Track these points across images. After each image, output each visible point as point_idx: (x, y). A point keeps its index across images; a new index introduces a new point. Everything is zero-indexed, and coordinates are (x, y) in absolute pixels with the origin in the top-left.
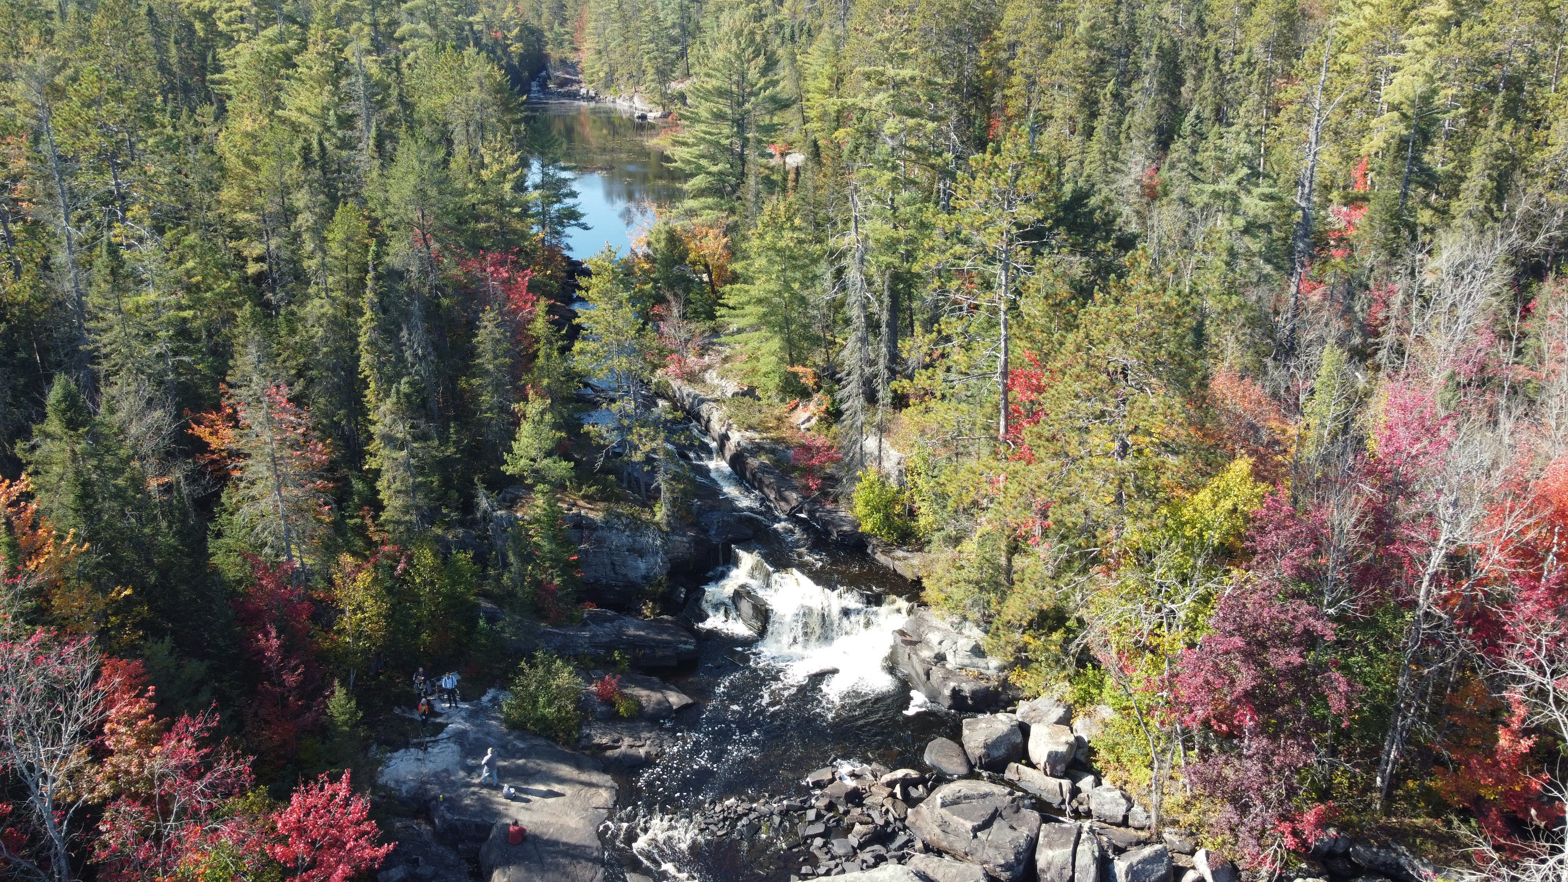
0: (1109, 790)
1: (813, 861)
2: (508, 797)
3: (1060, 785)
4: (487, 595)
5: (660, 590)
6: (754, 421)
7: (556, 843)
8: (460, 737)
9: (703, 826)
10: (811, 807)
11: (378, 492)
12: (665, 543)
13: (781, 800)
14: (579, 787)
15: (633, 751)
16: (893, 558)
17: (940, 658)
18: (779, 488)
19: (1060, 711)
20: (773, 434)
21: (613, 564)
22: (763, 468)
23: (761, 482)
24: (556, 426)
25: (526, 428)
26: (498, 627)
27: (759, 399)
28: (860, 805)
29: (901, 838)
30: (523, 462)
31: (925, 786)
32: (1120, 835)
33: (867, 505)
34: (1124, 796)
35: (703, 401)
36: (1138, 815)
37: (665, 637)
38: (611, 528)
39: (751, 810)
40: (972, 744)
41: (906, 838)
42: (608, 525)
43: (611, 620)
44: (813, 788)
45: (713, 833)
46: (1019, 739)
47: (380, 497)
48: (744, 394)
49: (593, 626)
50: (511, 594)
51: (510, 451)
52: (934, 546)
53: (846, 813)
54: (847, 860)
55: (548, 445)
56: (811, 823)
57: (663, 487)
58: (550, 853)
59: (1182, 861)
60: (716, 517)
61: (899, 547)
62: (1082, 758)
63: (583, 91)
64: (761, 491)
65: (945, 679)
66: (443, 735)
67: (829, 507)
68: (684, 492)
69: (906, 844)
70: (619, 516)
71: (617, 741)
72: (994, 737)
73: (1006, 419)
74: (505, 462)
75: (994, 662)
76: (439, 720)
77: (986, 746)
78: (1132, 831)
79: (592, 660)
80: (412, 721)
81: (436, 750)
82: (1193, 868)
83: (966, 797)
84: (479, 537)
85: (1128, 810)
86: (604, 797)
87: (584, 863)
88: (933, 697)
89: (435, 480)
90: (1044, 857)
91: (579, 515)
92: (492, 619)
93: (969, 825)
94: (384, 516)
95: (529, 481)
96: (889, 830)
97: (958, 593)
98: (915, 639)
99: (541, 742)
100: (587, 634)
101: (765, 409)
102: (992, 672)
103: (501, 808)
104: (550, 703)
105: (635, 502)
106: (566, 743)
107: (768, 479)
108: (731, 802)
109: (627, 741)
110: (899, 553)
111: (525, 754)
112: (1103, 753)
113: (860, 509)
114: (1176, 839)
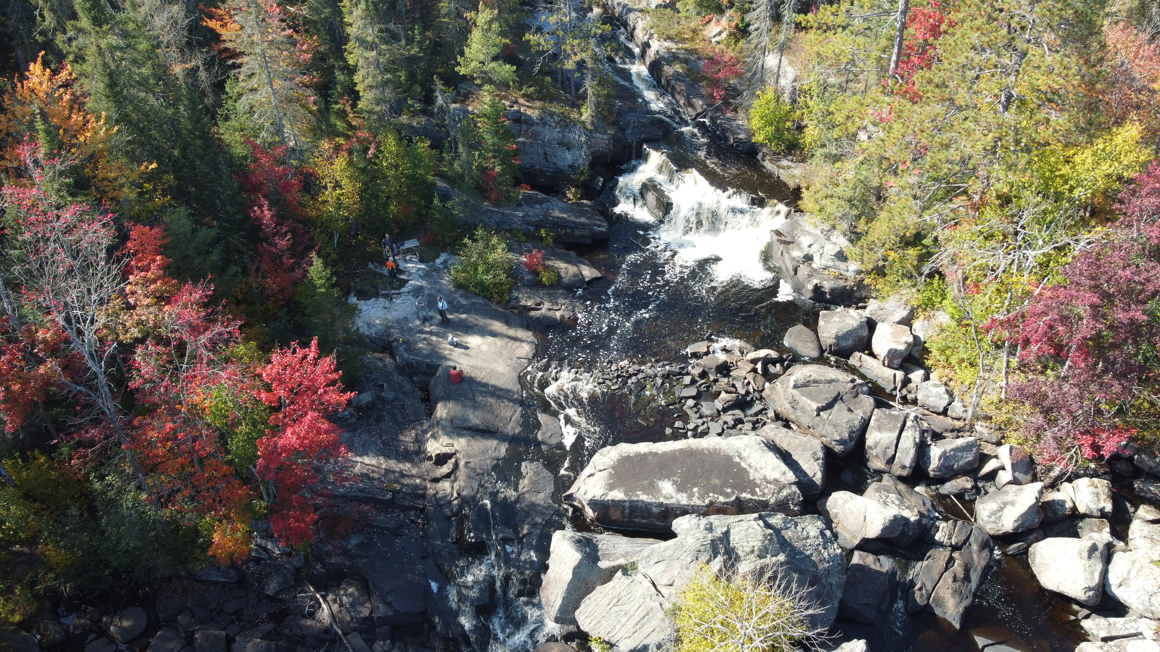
0: (936, 385)
1: (685, 418)
2: (451, 344)
3: (895, 375)
4: (442, 176)
5: (582, 178)
6: (672, 32)
7: (486, 385)
8: (417, 291)
9: (601, 381)
10: (688, 374)
11: (355, 84)
12: (589, 140)
13: (664, 365)
14: (507, 340)
15: (551, 314)
16: (779, 167)
17: (808, 258)
18: (688, 95)
19: (903, 313)
20: (687, 45)
21: (545, 154)
22: (677, 76)
23: (673, 88)
24: (502, 34)
25: (476, 35)
26: (449, 204)
27: (679, 12)
28: (727, 375)
29: (757, 407)
30: (473, 64)
31: (782, 365)
32: (938, 423)
33: (762, 119)
34: (947, 392)
35: (630, 10)
36: (957, 409)
37: (583, 220)
38: (545, 124)
39: (639, 371)
40: (825, 334)
41: (761, 407)
42: (542, 121)
43: (540, 202)
44: (691, 358)
45: (608, 387)
46: (865, 333)
47: (357, 89)
48: (666, 7)
49: (526, 207)
50: (461, 177)
51: (462, 54)
52: (815, 160)
53: (716, 381)
54: (712, 420)
55: (495, 51)
56: (686, 386)
57: (590, 92)
58: (481, 392)
59: (988, 449)
60: (632, 118)
61: (785, 157)
62: (917, 355)
64: (674, 97)
65: (810, 276)
66: (405, 289)
67: (729, 115)
68: (608, 96)
69: (760, 412)
70: (552, 114)
71: (539, 304)
72: (845, 331)
73: (899, 54)
74: (459, 64)
75: (853, 266)
76: (403, 277)
77: (837, 337)
78: (949, 420)
79: (524, 234)
80: (382, 275)
81: (399, 301)
82: (996, 457)
83: (815, 382)
84: (438, 125)
85: (949, 404)
86: (526, 350)
87: (506, 402)
88: (798, 289)
89: (403, 75)
90: (872, 438)
91: (519, 111)
92: (445, 197)
93: (815, 406)
94: (361, 105)
95: (478, 82)
96: (748, 399)
97: (831, 207)
98: (788, 239)
99: (481, 301)
100: (520, 214)
101: (683, 21)
102: (851, 274)
103: (447, 352)
104: (487, 272)
105: (566, 102)
106: (499, 303)
107: (680, 87)
108: (624, 363)
109: (547, 305)
110: (785, 163)
111: (466, 310)
112: (935, 353)
113: (756, 123)
114: (985, 431)
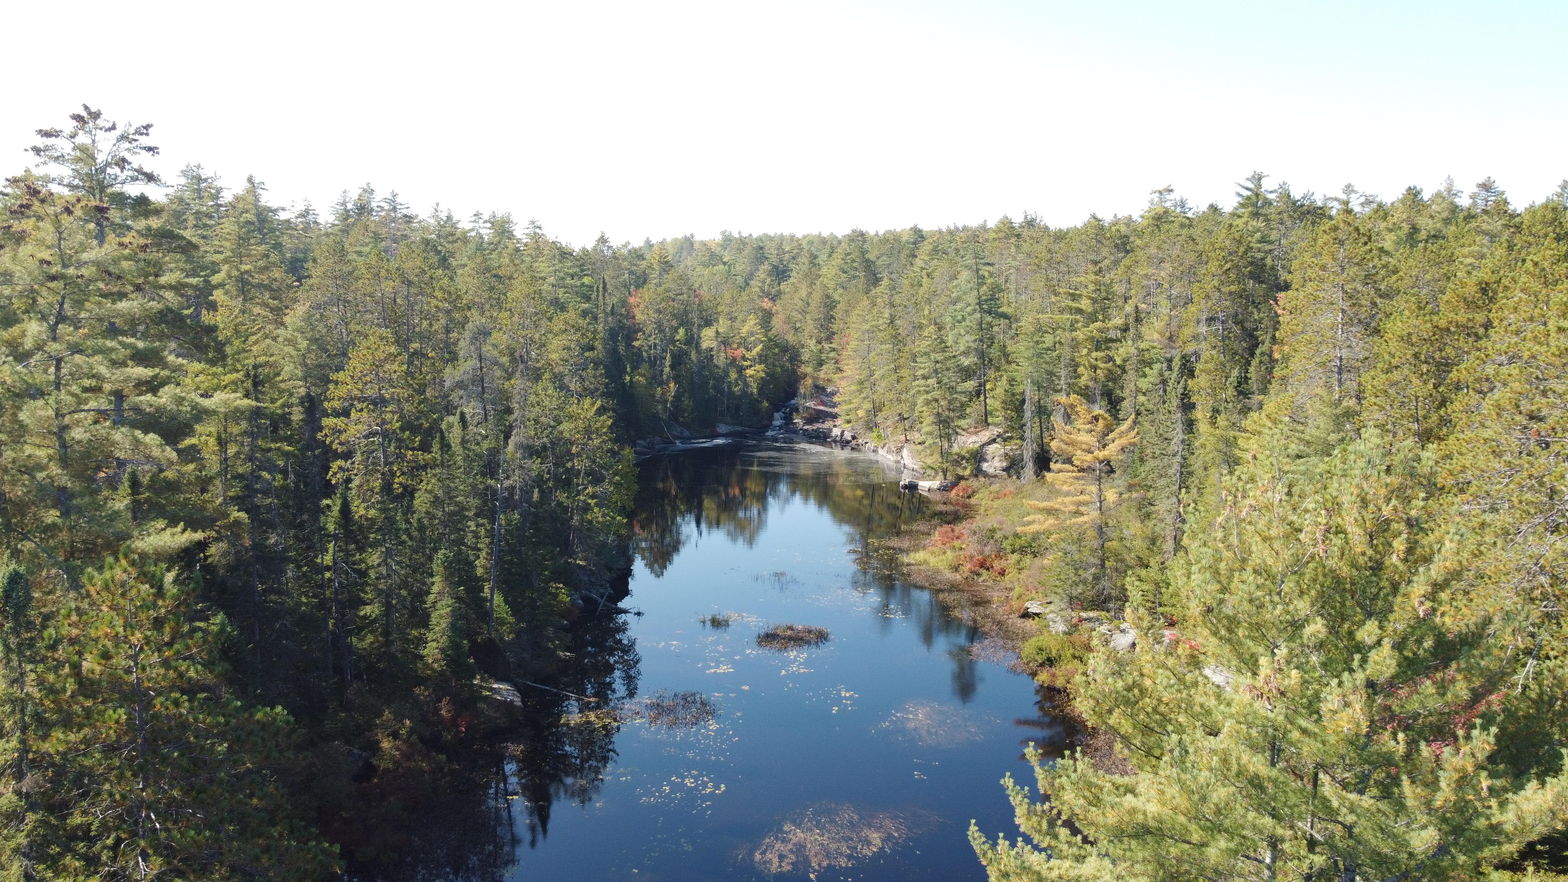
63: (836, 432)
